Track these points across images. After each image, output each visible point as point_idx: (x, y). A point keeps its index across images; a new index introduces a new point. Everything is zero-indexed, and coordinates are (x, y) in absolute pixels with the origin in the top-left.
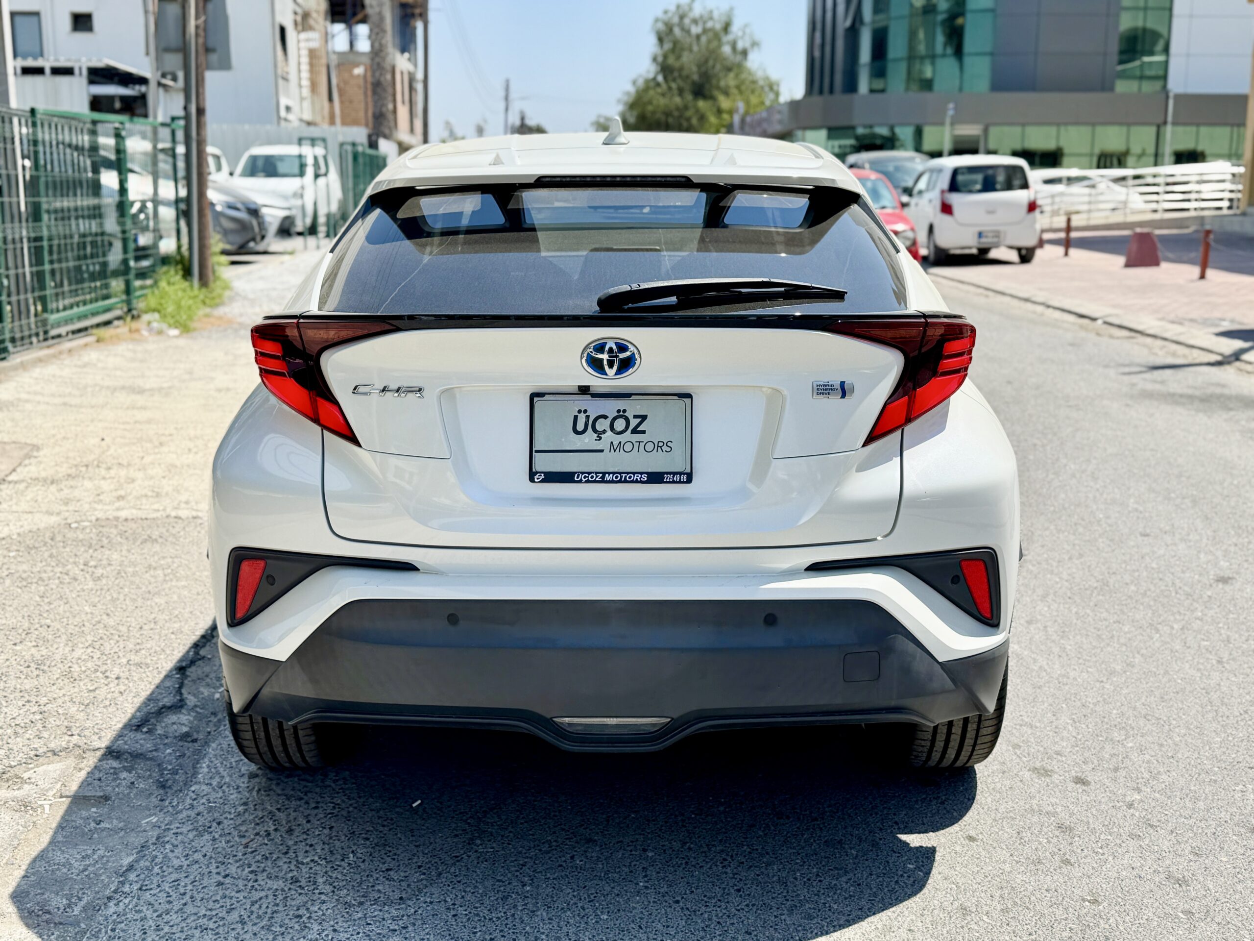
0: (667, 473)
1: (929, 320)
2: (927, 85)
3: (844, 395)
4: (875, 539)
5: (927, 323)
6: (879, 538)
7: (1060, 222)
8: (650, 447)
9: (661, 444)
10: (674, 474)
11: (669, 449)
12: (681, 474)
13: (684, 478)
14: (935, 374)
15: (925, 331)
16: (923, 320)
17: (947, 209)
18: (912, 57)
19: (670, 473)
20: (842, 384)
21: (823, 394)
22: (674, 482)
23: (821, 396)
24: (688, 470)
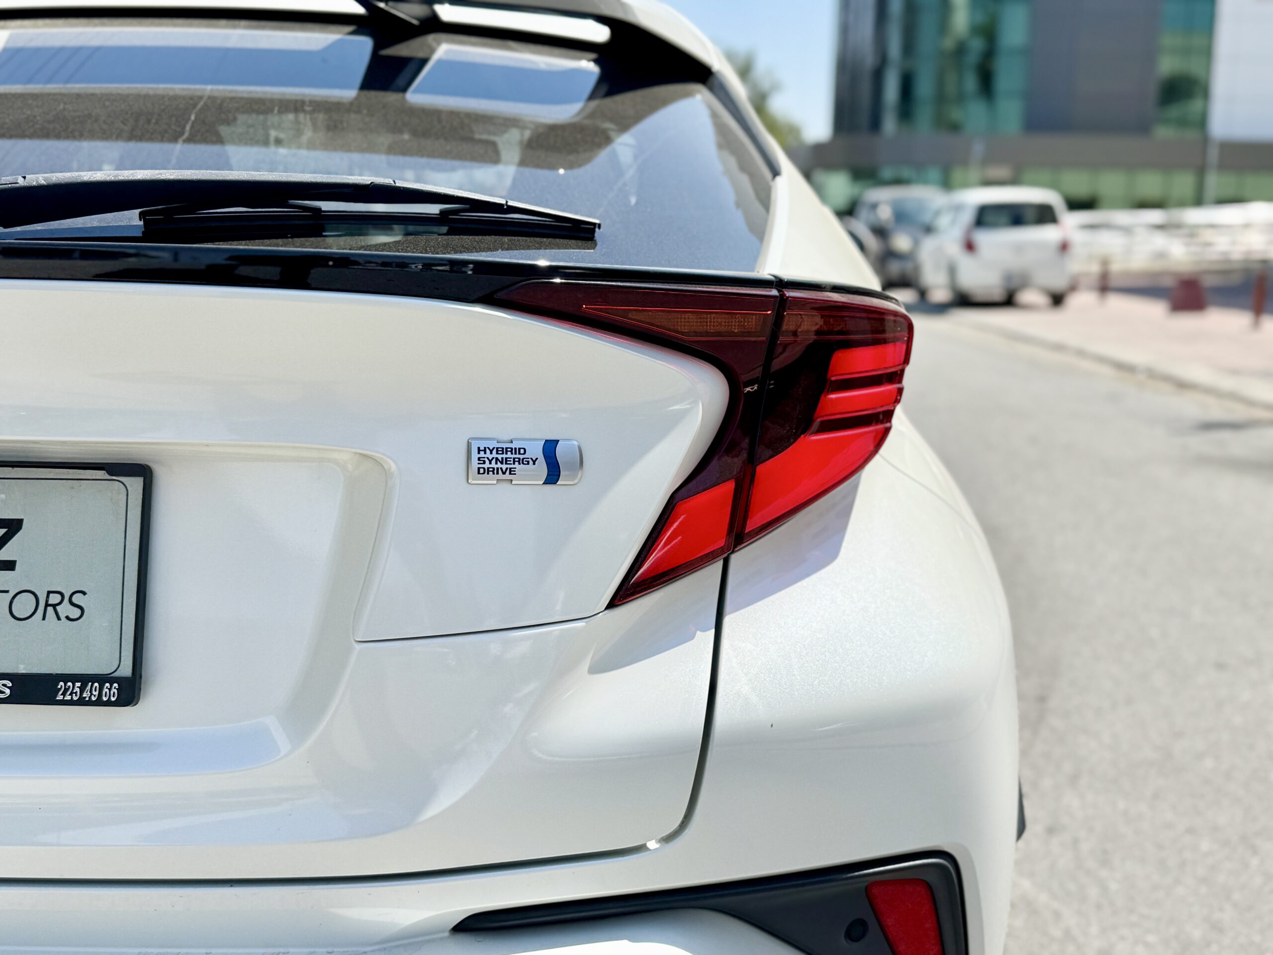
0: (66, 678)
1: (790, 293)
2: (955, 128)
3: (553, 476)
4: (640, 849)
5: (782, 299)
6: (652, 845)
7: (1095, 268)
8: (24, 605)
9: (54, 599)
10: (85, 679)
11: (76, 613)
12: (102, 679)
13: (111, 691)
14: (804, 426)
15: (779, 319)
16: (774, 292)
17: (970, 246)
18: (941, 99)
19: (73, 678)
20: (550, 447)
21: (495, 471)
22: (81, 702)
23: (491, 479)
24: (126, 670)
